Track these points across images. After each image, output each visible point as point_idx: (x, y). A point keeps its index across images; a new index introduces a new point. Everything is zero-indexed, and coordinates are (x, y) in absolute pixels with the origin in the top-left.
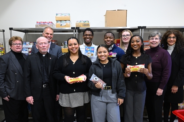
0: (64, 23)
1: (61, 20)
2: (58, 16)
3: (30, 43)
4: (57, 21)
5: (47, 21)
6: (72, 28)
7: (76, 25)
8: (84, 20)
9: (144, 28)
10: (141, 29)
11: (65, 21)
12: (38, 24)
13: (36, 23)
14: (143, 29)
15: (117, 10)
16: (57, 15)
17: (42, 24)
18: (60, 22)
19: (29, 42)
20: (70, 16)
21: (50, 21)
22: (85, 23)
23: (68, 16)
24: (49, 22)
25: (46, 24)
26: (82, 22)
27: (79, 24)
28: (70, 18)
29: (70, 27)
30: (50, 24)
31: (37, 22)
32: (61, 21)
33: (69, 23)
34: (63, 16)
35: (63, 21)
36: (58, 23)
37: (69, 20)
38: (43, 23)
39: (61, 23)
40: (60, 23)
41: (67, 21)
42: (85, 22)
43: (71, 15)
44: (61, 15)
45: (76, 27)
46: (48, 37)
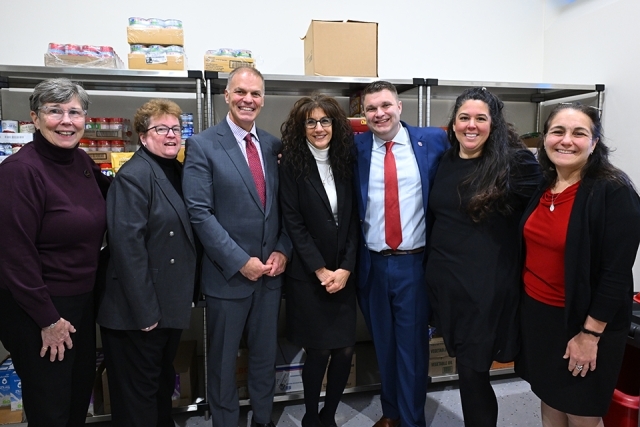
0: (159, 55)
1: (147, 42)
2: (136, 27)
3: (20, 124)
4: (132, 44)
5: (90, 44)
6: (189, 72)
7: (207, 65)
8: (236, 48)
9: (433, 83)
10: (423, 86)
11: (165, 46)
12: (56, 52)
13: (46, 50)
14: (429, 88)
15: (345, 21)
16: (132, 21)
17: (72, 52)
18: (147, 49)
19: (16, 123)
20: (182, 31)
21: (106, 45)
22: (239, 58)
23: (176, 28)
24: (102, 49)
25: (90, 53)
26: (228, 56)
27: (217, 62)
28: (182, 37)
29: (182, 69)
30: (104, 53)
31: (52, 46)
32: (147, 46)
33: (178, 55)
34: (158, 28)
35: (155, 47)
36: (137, 53)
37: (181, 46)
38: (78, 48)
39: (148, 52)
40: (143, 53)
41: (173, 48)
42: (240, 54)
43: (184, 27)
44: (148, 23)
45: (205, 72)
46: (243, 104)
